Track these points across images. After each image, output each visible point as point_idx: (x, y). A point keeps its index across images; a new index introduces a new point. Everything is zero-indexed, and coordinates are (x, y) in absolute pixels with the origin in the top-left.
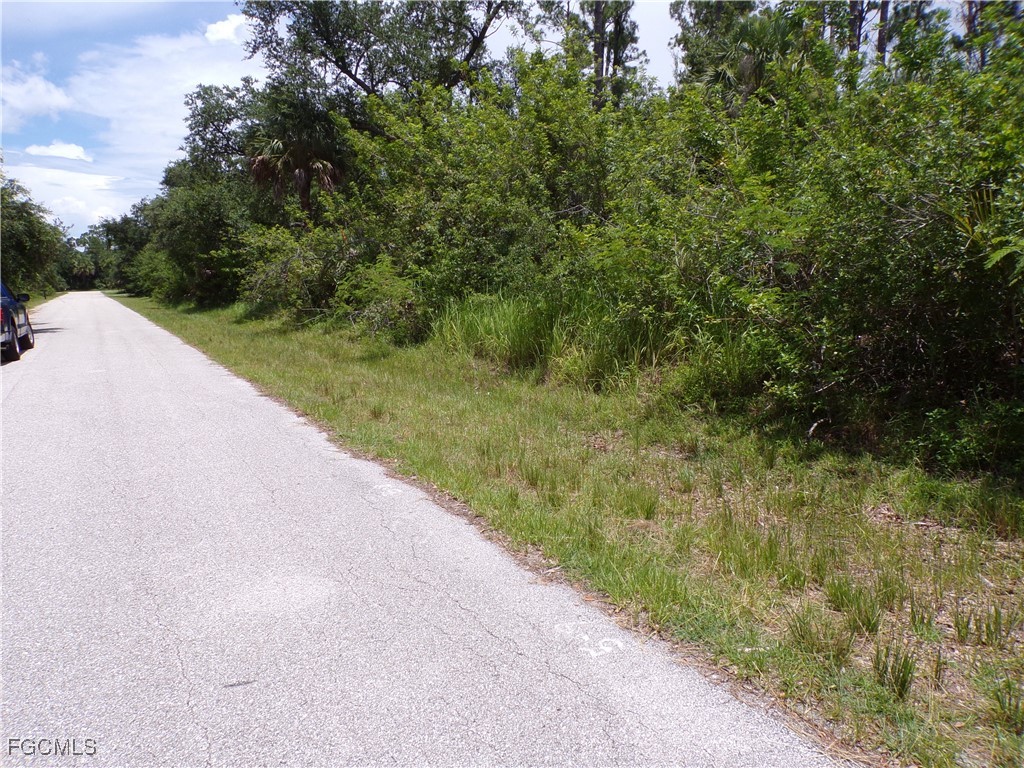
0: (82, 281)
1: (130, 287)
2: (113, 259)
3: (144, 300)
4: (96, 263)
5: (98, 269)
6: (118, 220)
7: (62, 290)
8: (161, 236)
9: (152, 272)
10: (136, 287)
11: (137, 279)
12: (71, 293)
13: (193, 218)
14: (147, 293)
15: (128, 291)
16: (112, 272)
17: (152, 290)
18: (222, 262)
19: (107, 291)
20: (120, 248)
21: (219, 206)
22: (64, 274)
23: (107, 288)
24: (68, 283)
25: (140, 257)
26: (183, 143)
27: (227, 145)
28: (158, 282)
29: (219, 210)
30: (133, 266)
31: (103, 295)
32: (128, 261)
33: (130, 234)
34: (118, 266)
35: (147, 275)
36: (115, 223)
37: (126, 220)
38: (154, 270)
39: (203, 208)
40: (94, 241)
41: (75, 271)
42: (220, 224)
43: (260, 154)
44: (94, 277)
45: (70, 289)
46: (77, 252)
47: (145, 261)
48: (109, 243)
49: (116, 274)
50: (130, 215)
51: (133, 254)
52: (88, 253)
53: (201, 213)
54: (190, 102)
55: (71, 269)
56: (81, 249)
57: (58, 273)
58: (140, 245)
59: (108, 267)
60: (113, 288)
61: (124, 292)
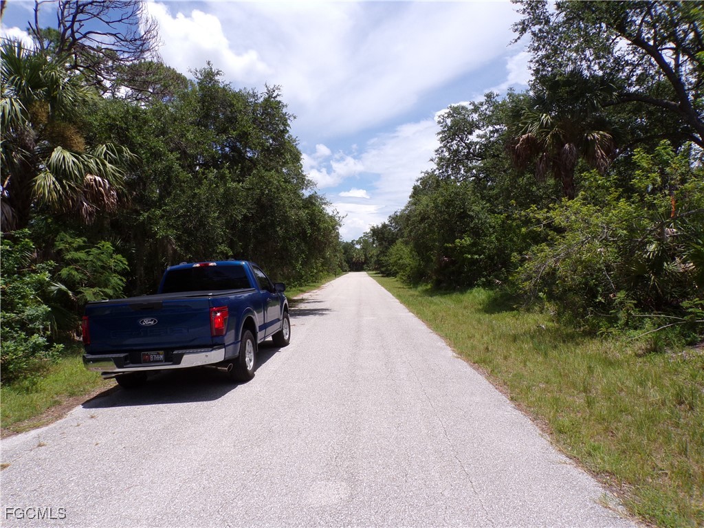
0: (356, 266)
1: (383, 270)
2: (375, 252)
3: (391, 280)
4: (365, 255)
5: (366, 258)
6: (380, 226)
7: (346, 271)
8: (411, 231)
9: (399, 260)
10: (387, 270)
11: (389, 265)
12: (350, 273)
13: (441, 212)
14: (394, 274)
15: (382, 272)
16: (373, 260)
17: (397, 273)
18: (464, 250)
19: (370, 272)
20: (380, 245)
21: (463, 201)
22: (348, 262)
23: (370, 270)
24: (350, 267)
25: (391, 250)
26: (434, 155)
27: (469, 153)
28: (403, 267)
29: (464, 204)
30: (386, 256)
31: (367, 275)
32: (383, 253)
33: (386, 235)
34: (377, 256)
35: (396, 262)
36: (378, 228)
37: (384, 226)
38: (401, 258)
39: (449, 203)
40: (365, 242)
41: (354, 259)
42: (464, 215)
43: (524, 133)
44: (363, 263)
45: (350, 271)
46: (356, 248)
47: (394, 252)
48: (373, 243)
49: (376, 261)
50: (387, 223)
51: (387, 248)
52: (361, 249)
53: (447, 208)
54: (442, 121)
55: (352, 259)
56: (358, 247)
57: (345, 261)
58: (392, 241)
59: (371, 257)
60: (373, 270)
61: (379, 273)
